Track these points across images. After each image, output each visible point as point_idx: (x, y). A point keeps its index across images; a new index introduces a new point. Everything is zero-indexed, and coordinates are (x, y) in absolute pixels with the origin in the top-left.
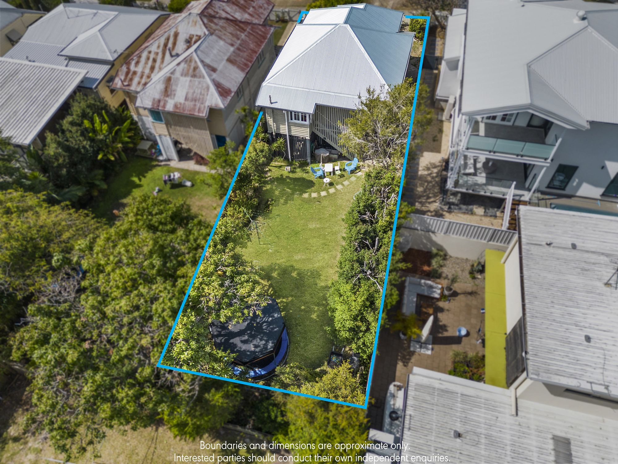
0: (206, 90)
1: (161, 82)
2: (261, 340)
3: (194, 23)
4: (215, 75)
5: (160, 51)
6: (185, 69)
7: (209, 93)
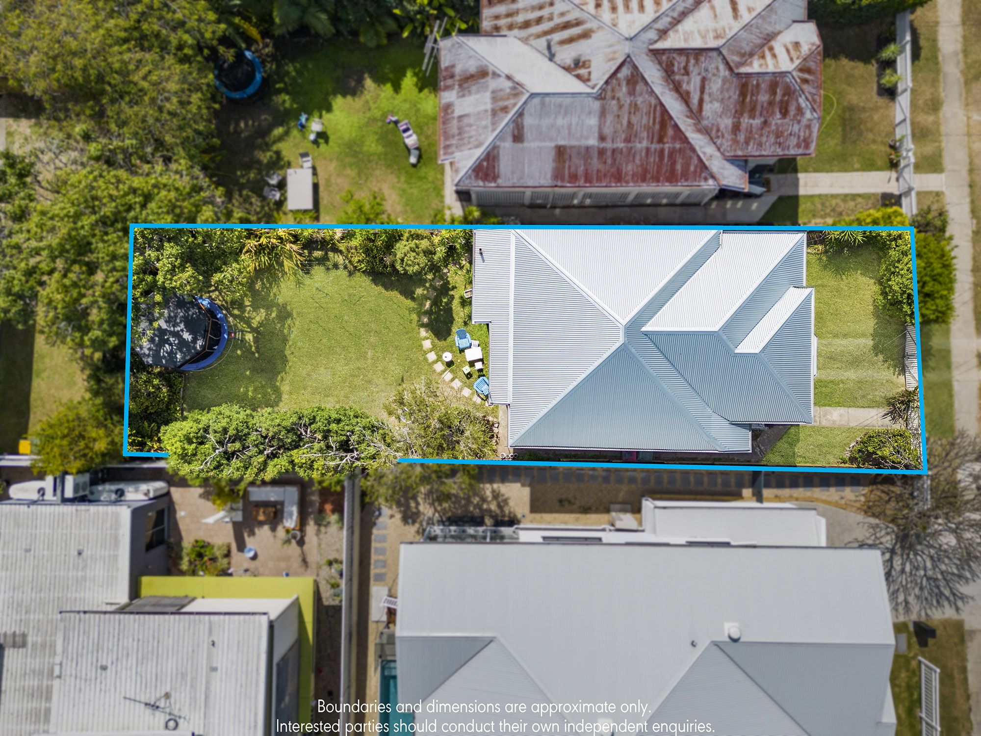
0: (476, 143)
1: (480, 63)
2: (149, 349)
3: (610, 56)
4: (507, 145)
5: (557, 20)
6: (501, 93)
7: (472, 151)
